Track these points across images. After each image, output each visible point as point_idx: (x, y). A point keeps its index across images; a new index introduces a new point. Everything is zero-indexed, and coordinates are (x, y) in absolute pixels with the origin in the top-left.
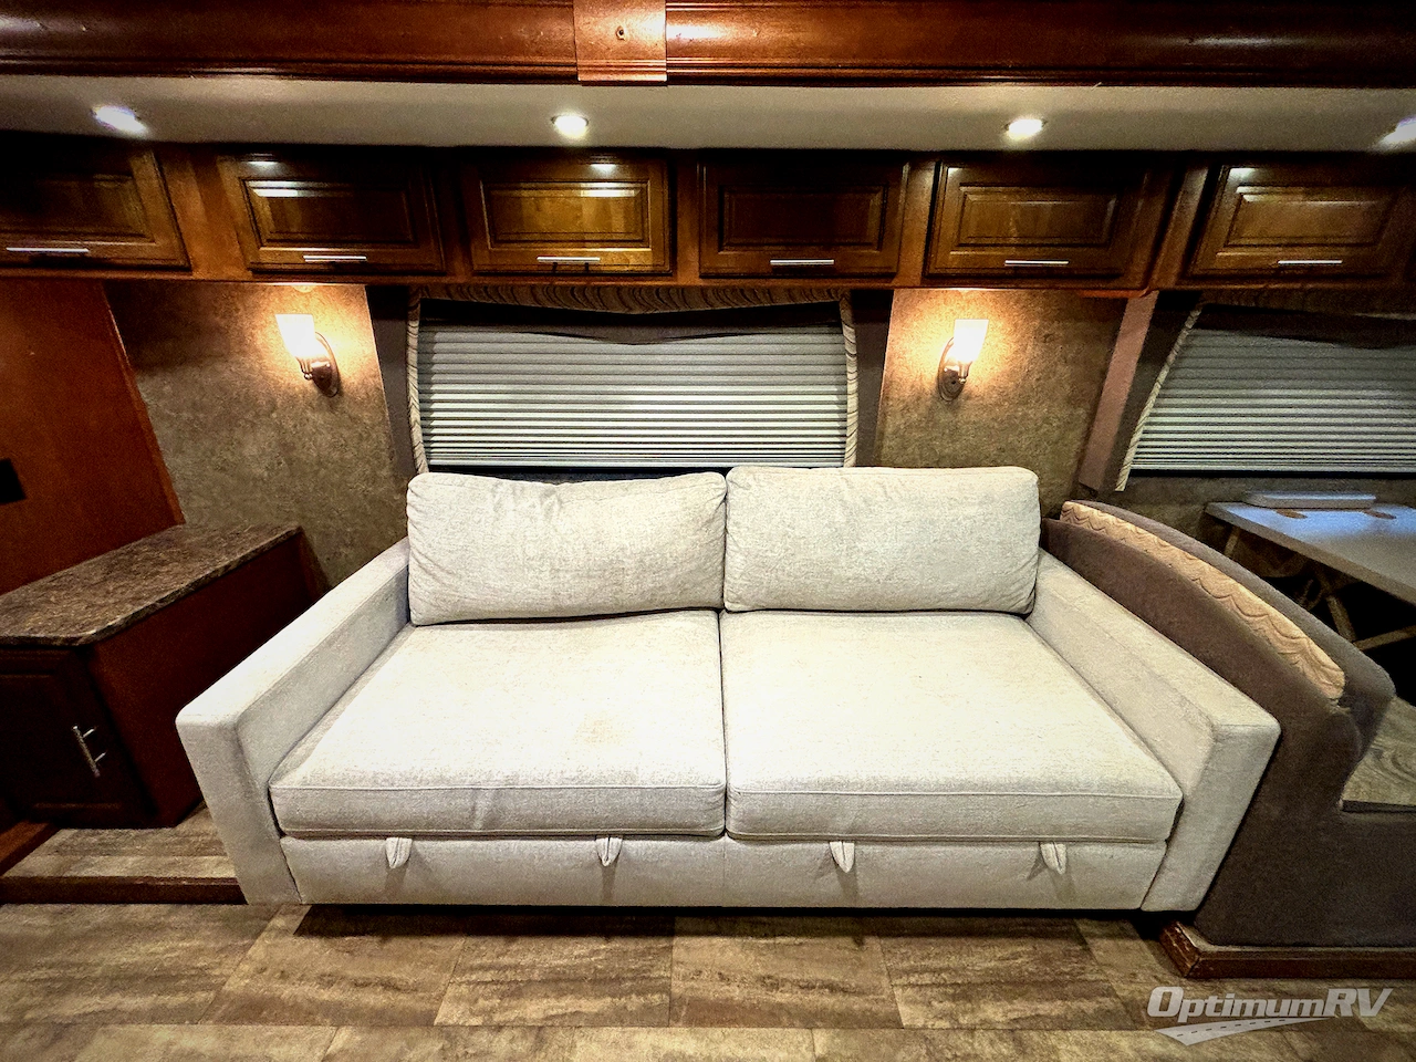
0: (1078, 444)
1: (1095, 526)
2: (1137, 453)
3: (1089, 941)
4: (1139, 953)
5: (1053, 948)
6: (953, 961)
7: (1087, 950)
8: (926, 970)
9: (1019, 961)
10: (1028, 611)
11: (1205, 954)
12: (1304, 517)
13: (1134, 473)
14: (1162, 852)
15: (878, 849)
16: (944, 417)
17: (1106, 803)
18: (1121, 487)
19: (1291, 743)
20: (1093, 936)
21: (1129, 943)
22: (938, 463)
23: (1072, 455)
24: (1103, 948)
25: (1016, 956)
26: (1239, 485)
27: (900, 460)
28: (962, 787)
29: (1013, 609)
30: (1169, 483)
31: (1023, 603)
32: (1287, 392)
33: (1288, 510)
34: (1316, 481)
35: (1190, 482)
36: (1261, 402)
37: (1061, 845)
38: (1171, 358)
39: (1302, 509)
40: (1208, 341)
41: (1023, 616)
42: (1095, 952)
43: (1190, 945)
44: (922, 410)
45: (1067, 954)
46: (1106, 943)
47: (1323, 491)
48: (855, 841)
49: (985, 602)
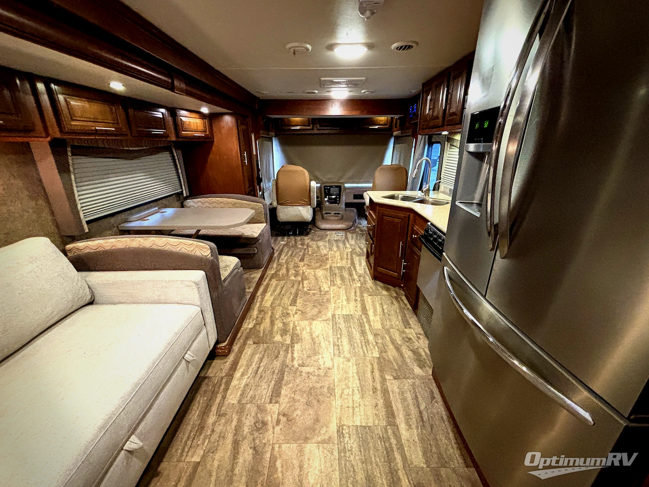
0: (50, 218)
1: (94, 248)
2: (84, 213)
3: (207, 375)
4: (217, 363)
5: (203, 388)
6: (189, 428)
7: (209, 377)
8: (186, 442)
9: (201, 401)
10: (93, 299)
11: (227, 345)
12: (148, 220)
13: (88, 222)
14: (205, 330)
15: (143, 424)
17: (189, 327)
18: (87, 230)
19: (208, 274)
20: (205, 374)
21: (213, 364)
23: (51, 224)
24: (211, 372)
25: (199, 403)
26: (123, 216)
28: (154, 363)
29: (86, 302)
30: (100, 223)
31: (89, 297)
32: (128, 177)
33: (142, 219)
34: (141, 207)
35: (107, 220)
36: (106, 184)
37: (188, 352)
38: (71, 169)
39: (146, 217)
40: (79, 161)
41: (91, 303)
42: (211, 376)
43: (223, 347)
45: (207, 384)
46: (210, 371)
47: (145, 210)
48: (133, 433)
49: (72, 307)
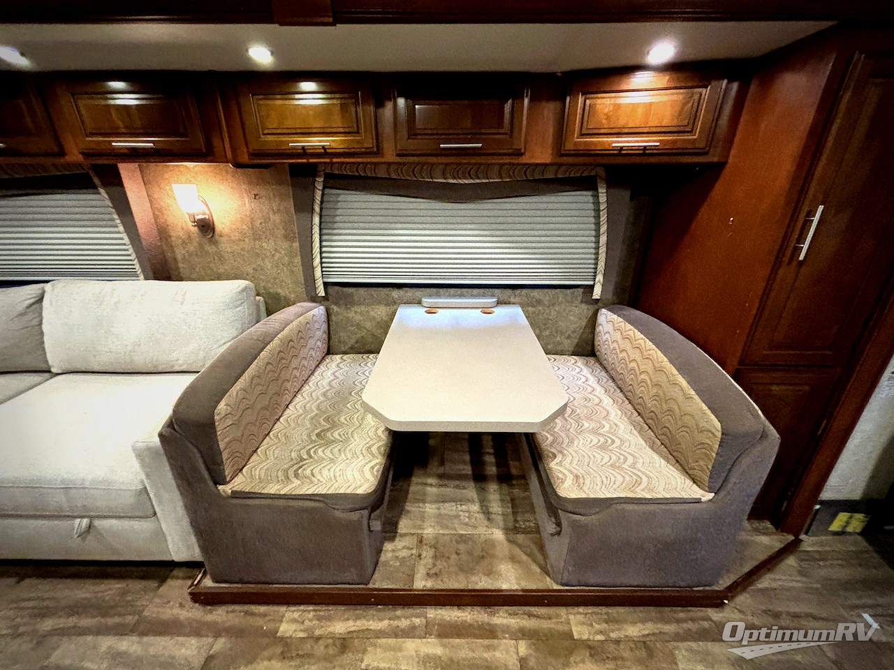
2: (321, 272)
13: (326, 285)
16: (210, 249)
18: (321, 293)
22: (219, 278)
27: (194, 276)
38: (317, 208)
44: (195, 244)
